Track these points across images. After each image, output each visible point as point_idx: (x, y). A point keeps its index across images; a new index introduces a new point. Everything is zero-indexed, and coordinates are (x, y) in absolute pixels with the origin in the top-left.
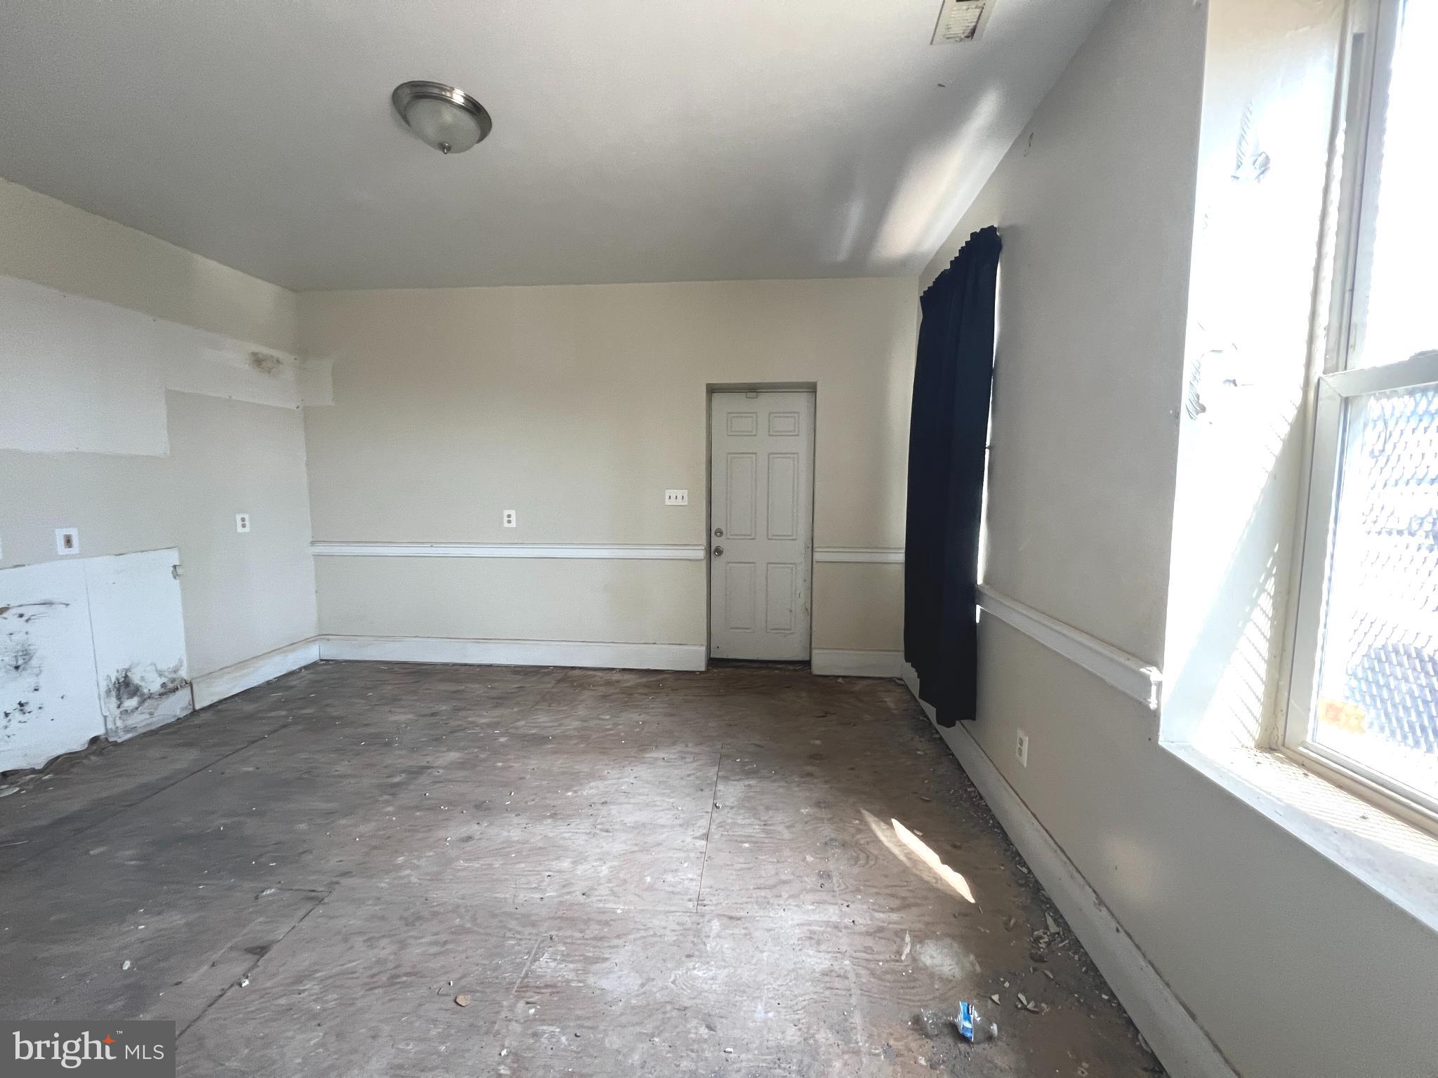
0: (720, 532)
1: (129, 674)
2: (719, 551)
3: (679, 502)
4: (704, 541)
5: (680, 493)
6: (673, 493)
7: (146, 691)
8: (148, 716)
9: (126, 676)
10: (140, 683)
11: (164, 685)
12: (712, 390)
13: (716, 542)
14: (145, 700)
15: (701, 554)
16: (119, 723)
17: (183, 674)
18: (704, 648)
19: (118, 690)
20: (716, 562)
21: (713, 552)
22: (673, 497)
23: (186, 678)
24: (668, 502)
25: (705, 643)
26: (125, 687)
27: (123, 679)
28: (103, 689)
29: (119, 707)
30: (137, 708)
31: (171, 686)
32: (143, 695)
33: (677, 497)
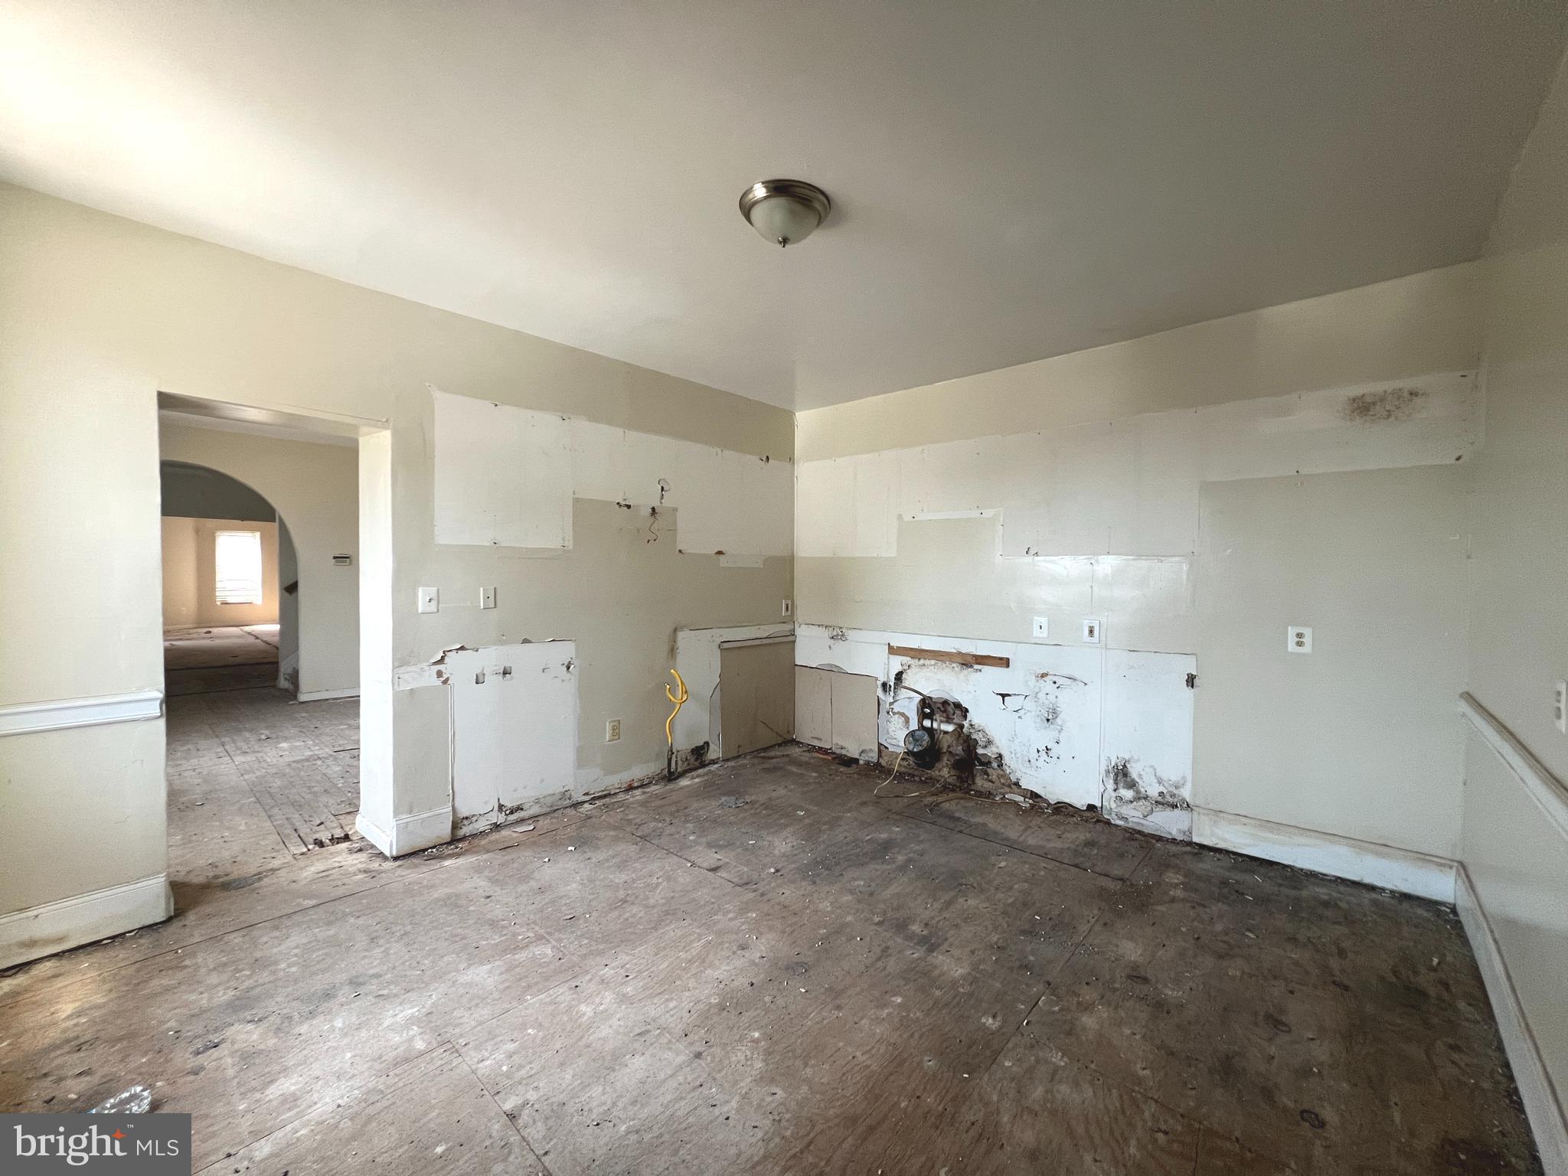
1: (1128, 766)
7: (1143, 790)
8: (1141, 816)
9: (1125, 766)
10: (1137, 779)
11: (1161, 794)
14: (1139, 798)
16: (1113, 806)
17: (1186, 793)
19: (1116, 775)
23: (1188, 801)
26: (1121, 774)
27: (1121, 767)
28: (1103, 768)
29: (1115, 790)
30: (1132, 802)
31: (1169, 799)
32: (1138, 792)
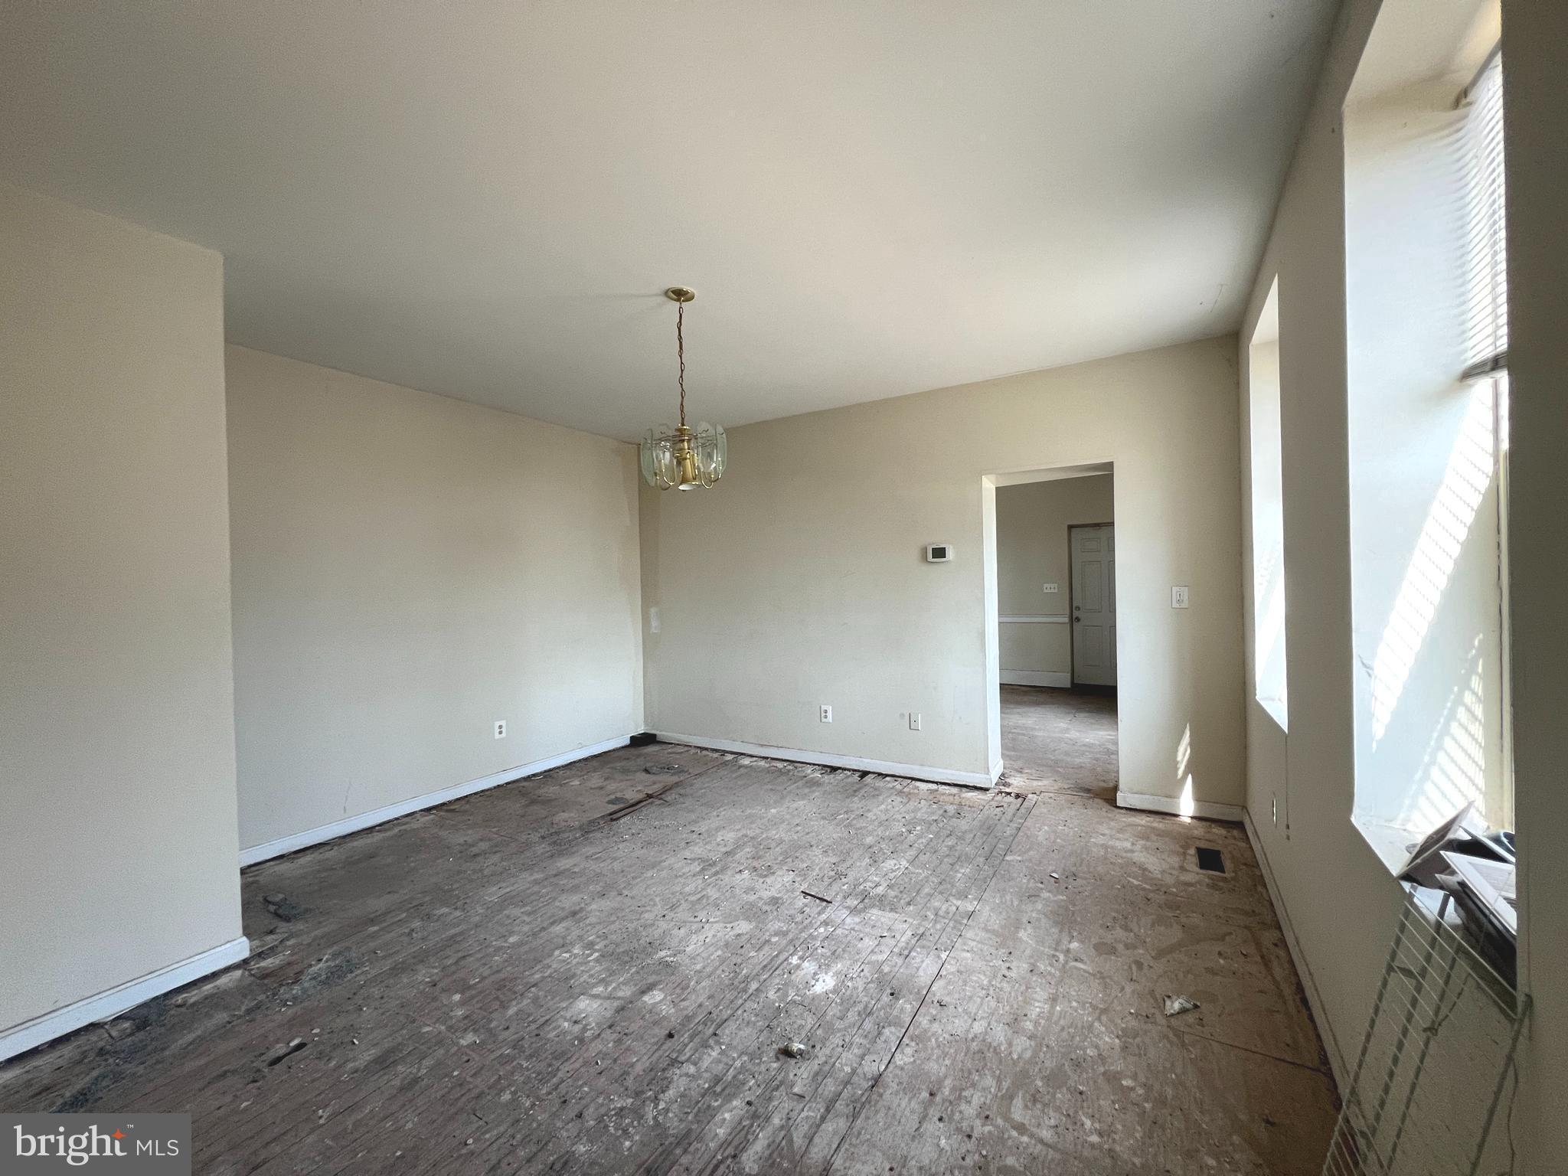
0: (1078, 608)
2: (1078, 619)
3: (1052, 590)
4: (1067, 612)
5: (1052, 586)
6: (1048, 586)
12: (1070, 527)
13: (1076, 614)
15: (1066, 620)
18: (1069, 674)
20: (1076, 626)
21: (1074, 620)
22: (1049, 588)
24: (1045, 591)
25: (1070, 671)
33: (1050, 588)
